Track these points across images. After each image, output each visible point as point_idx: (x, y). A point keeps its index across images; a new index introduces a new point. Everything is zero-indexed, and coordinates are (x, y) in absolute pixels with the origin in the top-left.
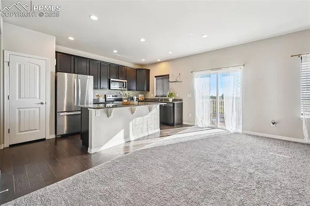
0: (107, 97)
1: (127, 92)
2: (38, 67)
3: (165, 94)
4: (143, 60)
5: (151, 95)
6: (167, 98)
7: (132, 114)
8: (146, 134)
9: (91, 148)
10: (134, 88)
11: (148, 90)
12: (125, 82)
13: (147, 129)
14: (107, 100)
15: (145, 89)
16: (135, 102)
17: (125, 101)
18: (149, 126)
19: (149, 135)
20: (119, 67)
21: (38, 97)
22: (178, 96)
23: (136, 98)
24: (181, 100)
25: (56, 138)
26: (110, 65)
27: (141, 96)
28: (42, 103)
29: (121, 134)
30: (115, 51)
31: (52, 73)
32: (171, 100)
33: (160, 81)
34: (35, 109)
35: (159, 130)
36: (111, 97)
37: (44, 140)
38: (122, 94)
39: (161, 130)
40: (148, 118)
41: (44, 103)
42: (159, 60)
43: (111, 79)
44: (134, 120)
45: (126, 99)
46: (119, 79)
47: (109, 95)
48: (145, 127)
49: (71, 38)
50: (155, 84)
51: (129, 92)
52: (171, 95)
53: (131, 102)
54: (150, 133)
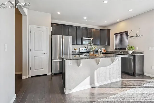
0: (81, 50)
1: (93, 46)
2: (43, 33)
3: (124, 47)
4: (105, 22)
5: (112, 48)
6: (127, 50)
7: (97, 64)
8: (109, 82)
9: (66, 90)
10: (99, 43)
11: (109, 44)
12: (92, 40)
13: (110, 77)
14: (81, 52)
15: (107, 44)
16: (100, 54)
17: (92, 53)
18: (111, 75)
19: (111, 83)
20: (88, 29)
21: (43, 50)
22: (137, 49)
23: (100, 50)
24: (141, 53)
25: (52, 75)
26: (82, 29)
27: (104, 49)
28: (45, 54)
29: (88, 80)
30: (85, 18)
31: (49, 35)
32: (130, 53)
33: (119, 37)
34: (42, 57)
35: (121, 79)
36: (83, 50)
37: (46, 75)
38: (89, 48)
39: (122, 79)
40: (110, 68)
41: (46, 53)
42: (118, 20)
43: (83, 38)
44: (98, 69)
45: (92, 51)
46: (88, 37)
47: (82, 49)
48: (108, 76)
49: (59, 13)
50: (115, 40)
51: (95, 46)
52: (131, 48)
53: (97, 55)
54: (113, 81)
